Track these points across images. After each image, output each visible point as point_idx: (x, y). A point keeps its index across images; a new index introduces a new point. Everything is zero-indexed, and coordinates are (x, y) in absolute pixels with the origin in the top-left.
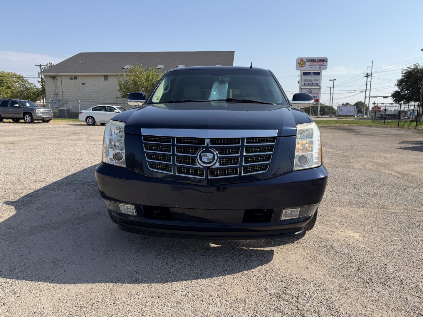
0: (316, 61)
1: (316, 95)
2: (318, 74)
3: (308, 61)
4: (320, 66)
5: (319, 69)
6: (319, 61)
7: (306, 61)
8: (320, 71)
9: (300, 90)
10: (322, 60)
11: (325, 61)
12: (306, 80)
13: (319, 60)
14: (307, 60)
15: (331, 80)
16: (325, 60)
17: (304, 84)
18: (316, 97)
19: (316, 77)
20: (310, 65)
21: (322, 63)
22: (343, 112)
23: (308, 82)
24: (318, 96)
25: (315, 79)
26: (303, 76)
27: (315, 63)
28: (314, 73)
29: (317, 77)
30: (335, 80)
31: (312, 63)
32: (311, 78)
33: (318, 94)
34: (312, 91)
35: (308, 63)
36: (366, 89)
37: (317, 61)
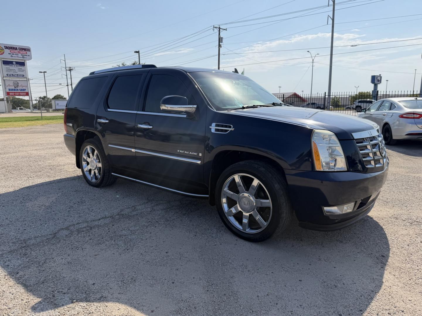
0: (16, 49)
1: (24, 88)
2: (23, 64)
3: (7, 48)
4: (23, 55)
5: (22, 59)
6: (21, 50)
7: (4, 48)
8: (23, 61)
9: (3, 81)
10: (25, 49)
11: (28, 51)
12: (8, 70)
13: (21, 48)
14: (5, 46)
15: (41, 72)
16: (27, 49)
17: (7, 75)
18: (25, 90)
19: (20, 67)
20: (10, 53)
21: (24, 53)
22: (60, 106)
23: (12, 73)
24: (26, 89)
25: (20, 70)
26: (3, 65)
27: (16, 51)
28: (17, 63)
29: (22, 68)
30: (46, 72)
31: (12, 51)
32: (15, 68)
33: (26, 86)
34: (18, 83)
35: (7, 51)
36: (71, 83)
37: (18, 49)
